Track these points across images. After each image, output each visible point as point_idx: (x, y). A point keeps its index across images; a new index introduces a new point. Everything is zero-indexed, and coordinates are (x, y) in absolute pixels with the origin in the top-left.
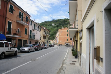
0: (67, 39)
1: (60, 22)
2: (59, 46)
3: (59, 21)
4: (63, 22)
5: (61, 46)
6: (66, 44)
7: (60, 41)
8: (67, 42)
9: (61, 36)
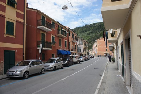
0: (107, 49)
1: (95, 26)
2: (98, 57)
3: (93, 25)
4: (98, 27)
5: (100, 57)
6: (105, 55)
7: (98, 52)
8: (107, 52)
9: (100, 47)
